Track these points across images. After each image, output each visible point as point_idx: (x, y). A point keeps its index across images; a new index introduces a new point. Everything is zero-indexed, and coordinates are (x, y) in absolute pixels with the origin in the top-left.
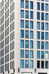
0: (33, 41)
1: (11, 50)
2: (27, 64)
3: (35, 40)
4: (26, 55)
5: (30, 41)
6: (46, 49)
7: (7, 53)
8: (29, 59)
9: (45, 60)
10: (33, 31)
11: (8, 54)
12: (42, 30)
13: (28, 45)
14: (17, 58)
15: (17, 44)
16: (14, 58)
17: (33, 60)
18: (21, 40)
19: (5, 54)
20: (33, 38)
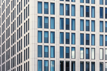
0: (54, 32)
1: (25, 47)
2: (47, 66)
3: (57, 30)
4: (45, 52)
5: (51, 32)
6: (72, 44)
7: (20, 50)
8: (49, 59)
9: (70, 60)
10: (54, 18)
11: (22, 52)
12: (66, 15)
13: (48, 38)
14: (33, 57)
15: (33, 37)
16: (29, 58)
17: (54, 61)
18: (38, 31)
19: (18, 52)
20: (54, 28)
